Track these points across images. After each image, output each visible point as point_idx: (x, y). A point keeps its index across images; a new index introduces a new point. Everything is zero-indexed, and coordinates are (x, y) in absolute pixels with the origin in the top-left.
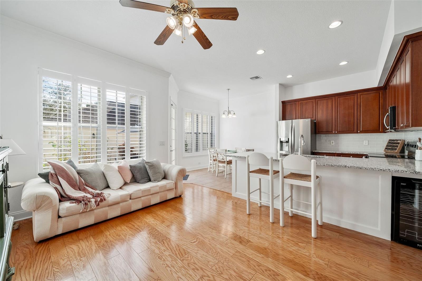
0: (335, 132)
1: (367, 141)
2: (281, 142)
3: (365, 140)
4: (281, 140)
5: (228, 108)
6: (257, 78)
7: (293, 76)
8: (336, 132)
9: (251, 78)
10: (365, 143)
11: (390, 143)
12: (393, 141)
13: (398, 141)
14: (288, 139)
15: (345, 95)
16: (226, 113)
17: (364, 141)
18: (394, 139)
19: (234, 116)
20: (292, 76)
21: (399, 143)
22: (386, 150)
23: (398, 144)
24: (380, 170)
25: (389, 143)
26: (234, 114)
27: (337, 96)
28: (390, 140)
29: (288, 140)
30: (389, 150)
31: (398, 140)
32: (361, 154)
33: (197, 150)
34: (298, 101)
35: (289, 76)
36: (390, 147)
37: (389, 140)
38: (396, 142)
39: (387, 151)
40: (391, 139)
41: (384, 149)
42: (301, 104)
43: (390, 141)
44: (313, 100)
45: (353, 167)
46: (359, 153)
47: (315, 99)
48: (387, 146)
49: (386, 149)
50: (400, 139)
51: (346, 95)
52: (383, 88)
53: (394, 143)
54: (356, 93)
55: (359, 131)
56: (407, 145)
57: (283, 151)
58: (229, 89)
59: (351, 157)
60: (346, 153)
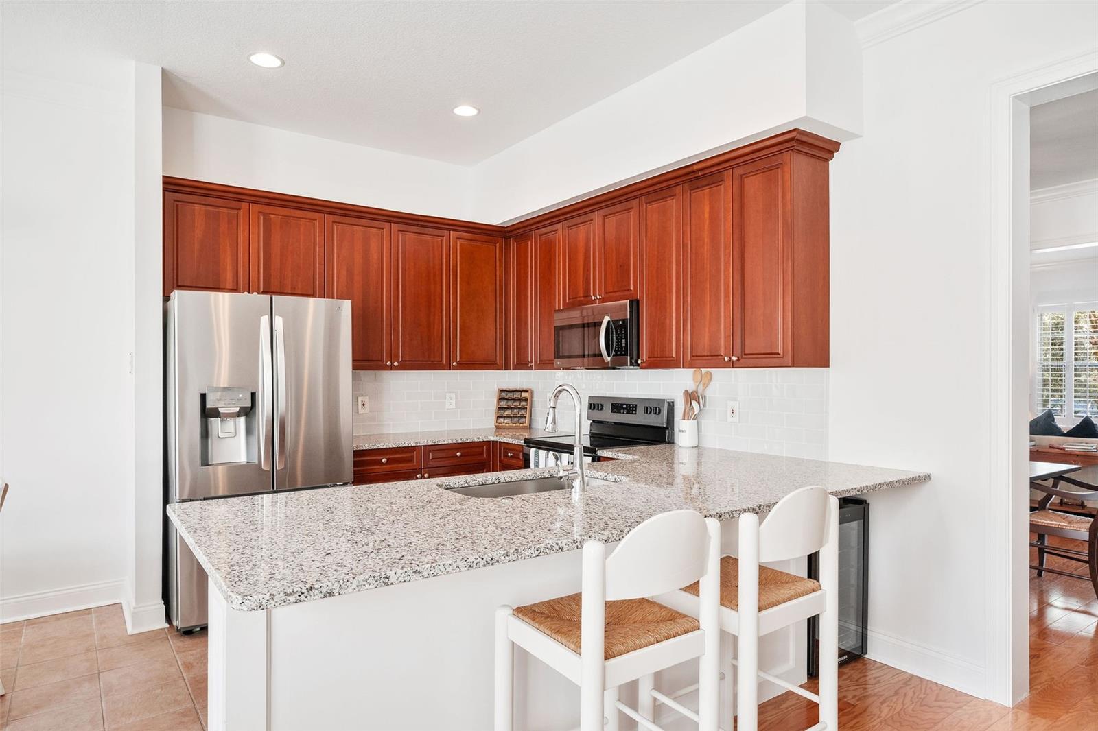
0: (392, 364)
1: (454, 394)
2: (207, 413)
3: (449, 392)
4: (207, 407)
8: (396, 364)
11: (503, 399)
12: (510, 394)
13: (524, 395)
14: (253, 395)
15: (417, 225)
17: (448, 396)
18: (519, 387)
21: (524, 400)
22: (500, 420)
23: (523, 403)
25: (501, 399)
28: (502, 391)
29: (248, 405)
30: (506, 421)
31: (521, 391)
34: (249, 202)
36: (508, 413)
37: (497, 390)
38: (517, 395)
39: (503, 424)
40: (504, 388)
41: (494, 418)
42: (266, 224)
43: (503, 394)
44: (317, 215)
48: (499, 408)
49: (498, 417)
50: (524, 388)
51: (422, 226)
52: (505, 232)
53: (515, 400)
54: (447, 229)
55: (454, 364)
56: (595, 405)
57: (210, 463)
59: (459, 454)
60: (445, 443)
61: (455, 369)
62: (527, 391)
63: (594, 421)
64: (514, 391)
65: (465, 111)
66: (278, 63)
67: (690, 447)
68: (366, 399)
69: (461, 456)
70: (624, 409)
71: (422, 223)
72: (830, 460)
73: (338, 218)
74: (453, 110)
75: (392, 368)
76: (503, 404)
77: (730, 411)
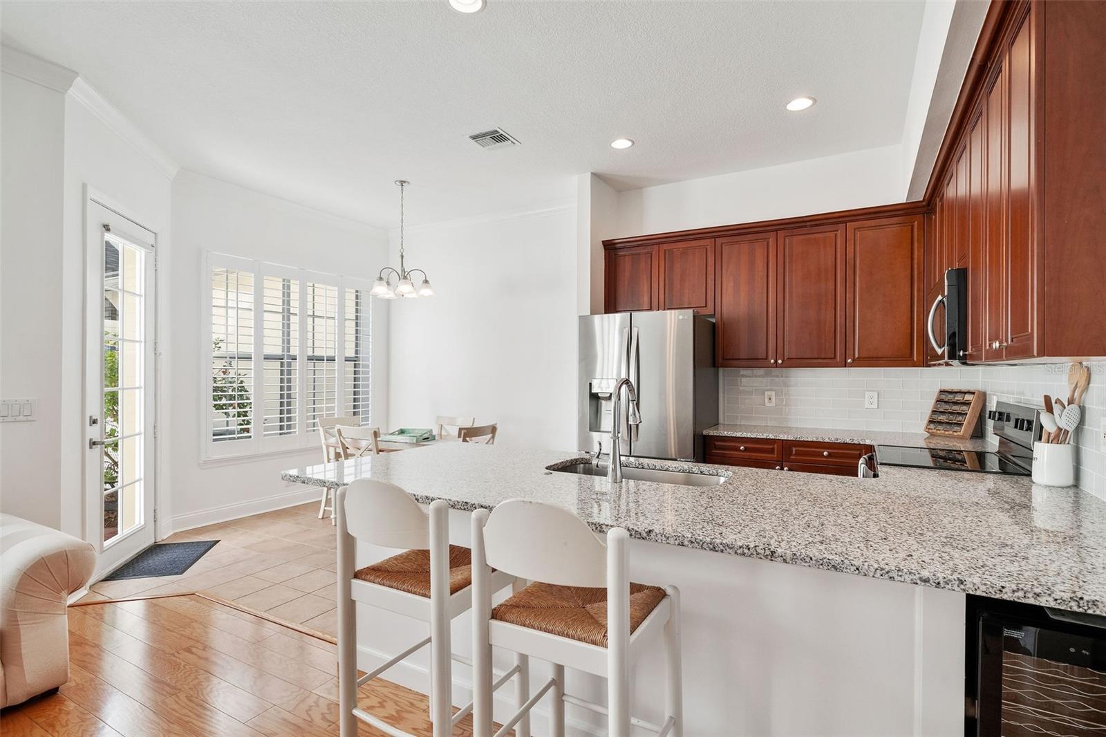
0: (776, 362)
1: (876, 393)
2: (595, 398)
3: (868, 391)
4: (593, 392)
5: (402, 257)
6: (498, 137)
7: (633, 143)
8: (780, 361)
9: (474, 138)
10: (870, 400)
11: (942, 400)
12: (951, 396)
13: (968, 397)
15: (806, 226)
17: (867, 395)
18: (956, 388)
19: (426, 292)
21: (968, 404)
22: (932, 426)
23: (965, 408)
24: (920, 579)
25: (939, 401)
26: (426, 282)
27: (784, 229)
28: (942, 392)
30: (940, 427)
31: (965, 393)
32: (856, 442)
33: (285, 425)
34: (659, 244)
35: (622, 144)
36: (942, 418)
37: (938, 390)
38: (959, 398)
39: (934, 431)
40: (947, 388)
41: (926, 422)
42: (667, 256)
43: (943, 397)
45: (803, 560)
46: (848, 441)
47: (715, 238)
48: (934, 412)
49: (931, 422)
50: (972, 389)
51: (811, 226)
52: (924, 206)
53: (956, 403)
54: (842, 222)
55: (849, 361)
56: (997, 414)
57: (602, 430)
58: (405, 182)
59: (825, 453)
60: (809, 440)
61: (851, 365)
62: (974, 393)
64: (956, 392)
65: (800, 104)
66: (630, 144)
68: (774, 394)
69: (828, 456)
71: (810, 224)
73: (729, 239)
74: (785, 107)
75: (776, 365)
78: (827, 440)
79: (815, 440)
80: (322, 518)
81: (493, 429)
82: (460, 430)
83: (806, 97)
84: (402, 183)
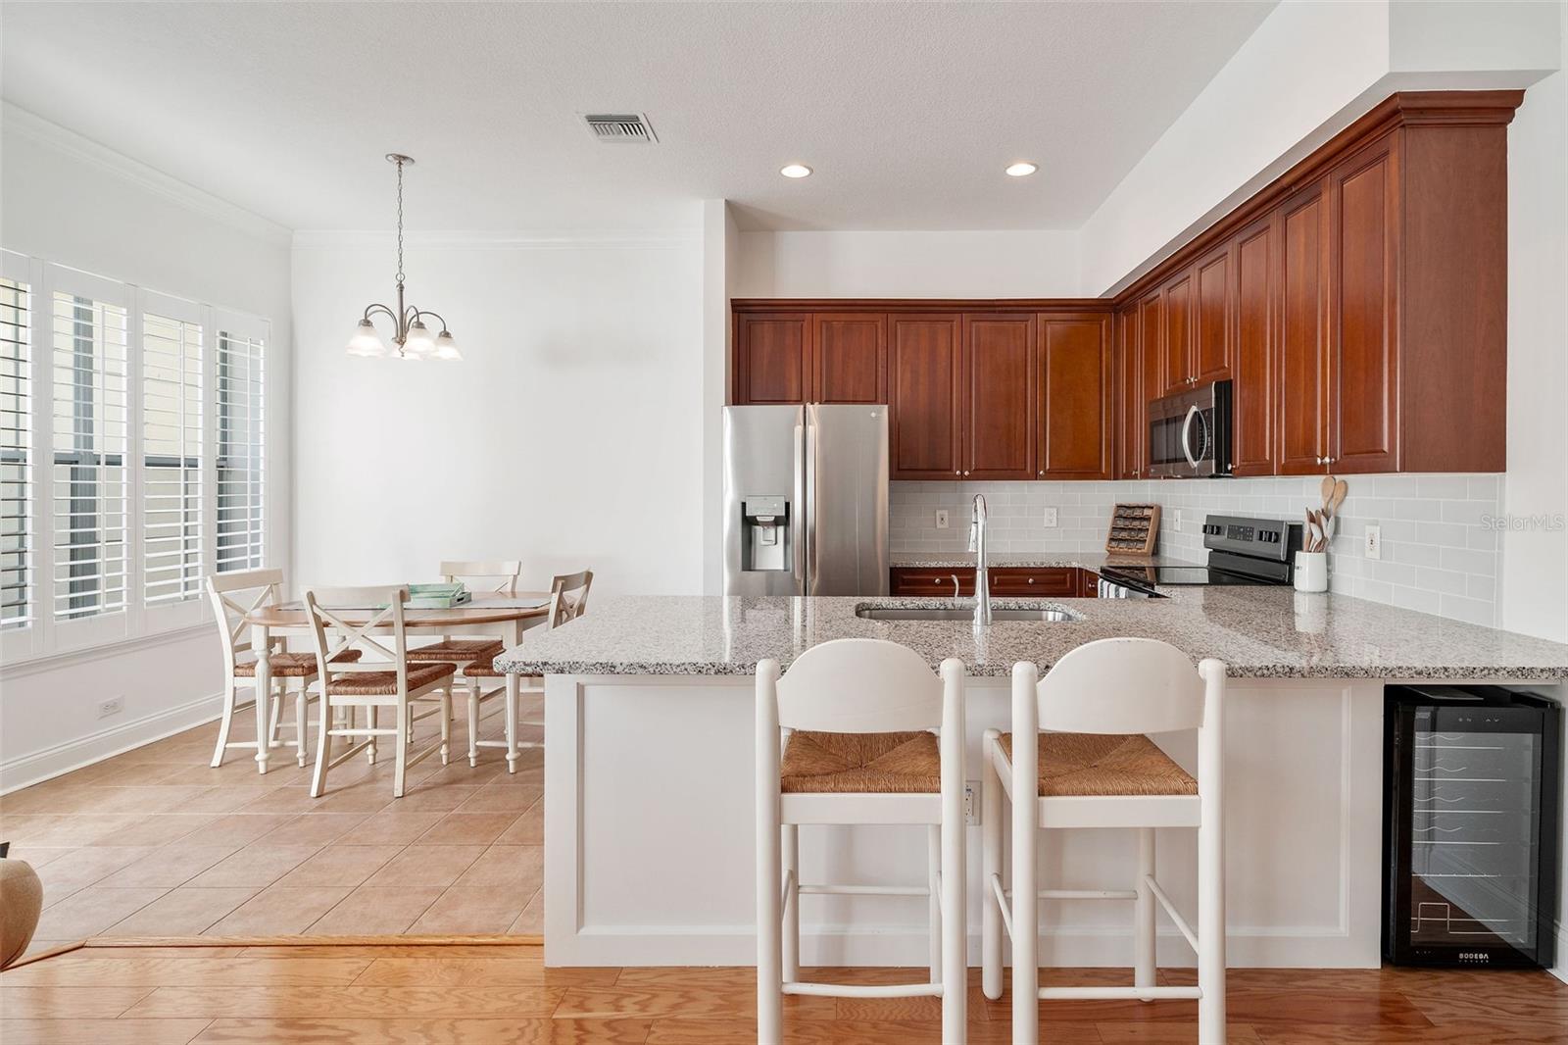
0: (962, 473)
1: (1055, 510)
2: (749, 523)
3: (1047, 507)
4: (747, 514)
5: (401, 288)
6: (630, 124)
7: (812, 171)
8: (966, 473)
9: (593, 120)
10: (1050, 517)
11: (1120, 516)
12: (1129, 511)
13: (1147, 512)
14: (787, 505)
15: (994, 312)
16: (386, 325)
17: (1045, 511)
18: (1133, 502)
19: (447, 352)
20: (807, 172)
21: (1148, 519)
22: (1114, 544)
23: (1145, 523)
25: (1118, 517)
26: (446, 335)
27: (970, 312)
28: (1119, 507)
29: (784, 514)
30: (1122, 545)
31: (1144, 508)
32: (1062, 566)
34: (812, 312)
35: (796, 171)
36: (1124, 535)
37: (1115, 505)
38: (1138, 513)
39: (1117, 549)
40: (1124, 503)
41: (1106, 540)
43: (1121, 512)
44: (878, 316)
46: (1054, 565)
47: (887, 312)
48: (1114, 529)
49: (1112, 539)
50: (1149, 504)
51: (1000, 312)
52: (1113, 305)
53: (1134, 519)
54: (1032, 312)
55: (1041, 473)
56: (1213, 527)
57: (757, 568)
58: (405, 158)
59: (1031, 581)
60: (1014, 565)
61: (1043, 478)
62: (1152, 508)
63: (1214, 550)
64: (1134, 507)
65: (1021, 170)
66: (806, 172)
67: (1310, 593)
68: (945, 513)
69: (1033, 583)
70: (1240, 533)
71: (1000, 309)
72: (1506, 628)
73: (901, 316)
74: (1005, 171)
75: (962, 478)
76: (1121, 523)
77: (1368, 541)
78: (1032, 565)
79: (1019, 565)
80: (220, 766)
81: (589, 576)
82: (556, 579)
83: (1028, 163)
84: (401, 159)
